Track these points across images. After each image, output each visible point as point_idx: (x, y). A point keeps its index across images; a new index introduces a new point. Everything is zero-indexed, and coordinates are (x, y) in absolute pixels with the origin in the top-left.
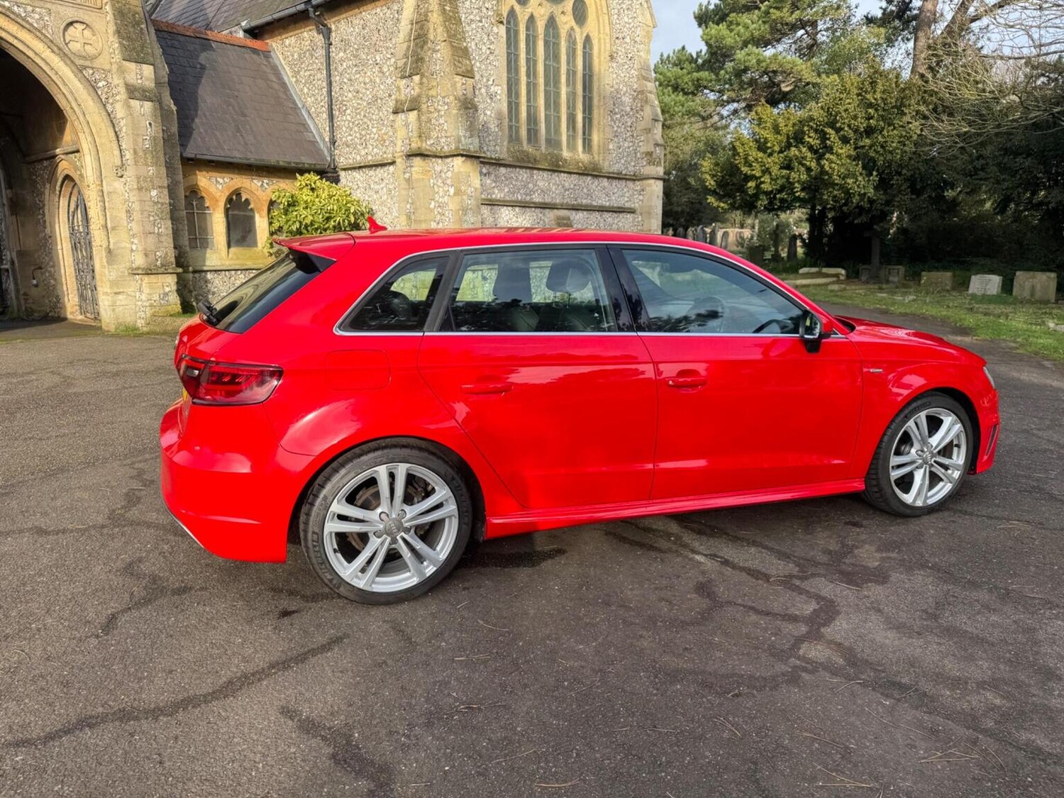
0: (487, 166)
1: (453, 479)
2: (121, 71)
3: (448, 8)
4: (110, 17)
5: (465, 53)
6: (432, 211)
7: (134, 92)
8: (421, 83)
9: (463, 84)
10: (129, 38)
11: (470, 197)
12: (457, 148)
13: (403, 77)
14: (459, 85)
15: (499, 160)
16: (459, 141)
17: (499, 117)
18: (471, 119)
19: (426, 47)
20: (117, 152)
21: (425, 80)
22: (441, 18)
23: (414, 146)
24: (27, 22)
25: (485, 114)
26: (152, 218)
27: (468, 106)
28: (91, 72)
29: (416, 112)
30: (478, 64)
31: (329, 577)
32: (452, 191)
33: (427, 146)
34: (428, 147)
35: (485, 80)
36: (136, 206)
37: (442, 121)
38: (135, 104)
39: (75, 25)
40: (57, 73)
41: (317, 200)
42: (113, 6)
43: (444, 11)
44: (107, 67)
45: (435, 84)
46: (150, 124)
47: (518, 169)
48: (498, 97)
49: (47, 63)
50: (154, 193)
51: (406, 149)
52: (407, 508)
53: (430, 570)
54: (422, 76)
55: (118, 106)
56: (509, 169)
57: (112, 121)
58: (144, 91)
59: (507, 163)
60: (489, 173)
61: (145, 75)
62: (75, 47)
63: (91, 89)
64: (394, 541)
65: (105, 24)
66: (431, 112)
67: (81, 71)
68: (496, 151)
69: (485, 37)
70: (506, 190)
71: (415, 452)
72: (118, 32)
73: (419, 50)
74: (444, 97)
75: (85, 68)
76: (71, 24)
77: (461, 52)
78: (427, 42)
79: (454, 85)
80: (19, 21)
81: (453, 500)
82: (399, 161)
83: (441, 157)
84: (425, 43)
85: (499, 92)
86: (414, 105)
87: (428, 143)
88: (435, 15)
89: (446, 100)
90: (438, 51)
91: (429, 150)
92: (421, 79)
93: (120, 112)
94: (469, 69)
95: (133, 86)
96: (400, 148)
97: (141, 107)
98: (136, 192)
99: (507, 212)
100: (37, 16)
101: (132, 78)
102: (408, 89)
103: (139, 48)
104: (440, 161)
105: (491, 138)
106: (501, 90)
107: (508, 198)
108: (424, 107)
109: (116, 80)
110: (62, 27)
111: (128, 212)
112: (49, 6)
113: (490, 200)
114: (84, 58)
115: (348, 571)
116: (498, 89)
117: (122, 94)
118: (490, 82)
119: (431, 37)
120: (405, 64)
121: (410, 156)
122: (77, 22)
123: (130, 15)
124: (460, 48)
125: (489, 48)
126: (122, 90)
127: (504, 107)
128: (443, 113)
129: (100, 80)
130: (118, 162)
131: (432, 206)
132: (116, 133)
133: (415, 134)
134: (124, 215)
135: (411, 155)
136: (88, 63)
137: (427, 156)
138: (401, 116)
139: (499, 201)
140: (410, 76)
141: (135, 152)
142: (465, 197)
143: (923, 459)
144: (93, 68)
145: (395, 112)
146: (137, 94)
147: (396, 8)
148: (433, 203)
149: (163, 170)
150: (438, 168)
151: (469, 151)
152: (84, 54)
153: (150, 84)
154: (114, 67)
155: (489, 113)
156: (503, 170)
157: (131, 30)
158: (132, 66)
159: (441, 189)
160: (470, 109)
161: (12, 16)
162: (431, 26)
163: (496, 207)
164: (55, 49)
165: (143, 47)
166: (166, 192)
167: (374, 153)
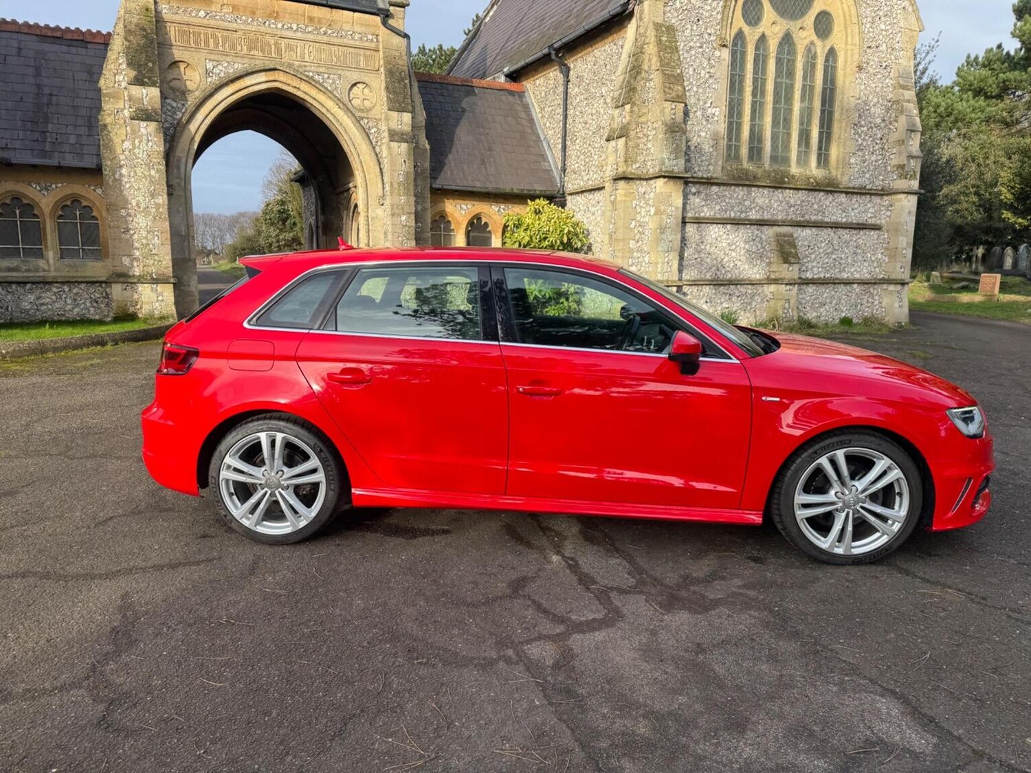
0: (698, 186)
1: (321, 451)
2: (387, 119)
3: (664, 39)
4: (383, 76)
5: (679, 79)
6: (631, 230)
7: (394, 136)
8: (632, 112)
9: (672, 109)
10: (395, 93)
11: (669, 216)
12: (660, 170)
13: (617, 107)
14: (667, 111)
15: (712, 178)
16: (663, 163)
17: (715, 138)
18: (678, 142)
19: (639, 78)
20: (380, 185)
21: (635, 108)
22: (656, 49)
23: (620, 170)
24: (323, 87)
25: (700, 136)
26: (400, 239)
27: (676, 130)
28: (366, 121)
29: (624, 139)
30: (695, 89)
31: (224, 513)
32: (653, 210)
33: (632, 169)
34: (633, 171)
35: (701, 103)
36: (390, 229)
37: (649, 145)
38: (394, 145)
39: (358, 85)
40: (341, 124)
41: (538, 222)
42: (385, 67)
43: (659, 42)
44: (378, 117)
45: (646, 111)
46: (405, 161)
47: (733, 188)
48: (716, 118)
49: (335, 117)
50: (404, 218)
51: (613, 174)
52: (285, 469)
53: (303, 523)
54: (633, 104)
55: (384, 147)
56: (722, 188)
57: (378, 160)
58: (402, 134)
59: (719, 181)
60: (699, 193)
61: (404, 121)
62: (356, 102)
63: (364, 135)
64: (273, 494)
65: (379, 82)
66: (639, 138)
67: (359, 121)
68: (709, 171)
69: (705, 62)
70: (718, 207)
71: (290, 425)
72: (387, 88)
73: (632, 81)
74: (653, 123)
75: (362, 118)
76: (355, 84)
77: (673, 79)
78: (641, 73)
79: (663, 111)
80: (318, 86)
81: (321, 469)
82: (607, 185)
83: (646, 179)
84: (638, 73)
85: (717, 113)
86: (623, 133)
87: (634, 167)
88: (651, 46)
89: (655, 125)
90: (651, 80)
91: (634, 174)
92: (632, 108)
93: (385, 153)
94: (680, 94)
95: (394, 131)
96: (609, 172)
97: (399, 147)
98: (390, 217)
99: (717, 230)
100: (331, 81)
101: (394, 125)
102: (621, 117)
103: (401, 100)
104: (644, 183)
105: (704, 158)
106: (719, 113)
107: (718, 216)
108: (632, 133)
109: (384, 127)
110: (348, 88)
111: (385, 233)
112: (339, 72)
113: (697, 218)
114: (362, 110)
115: (238, 510)
116: (717, 111)
117: (386, 140)
118: (708, 105)
119: (646, 67)
120: (620, 94)
121: (615, 180)
122: (359, 83)
123: (397, 74)
124: (673, 75)
125: (709, 72)
126: (386, 134)
127: (722, 128)
128: (651, 138)
129: (373, 127)
130: (381, 194)
131: (632, 226)
132: (381, 169)
133: (622, 159)
134: (382, 236)
135: (617, 179)
136: (364, 115)
137: (632, 179)
138: (613, 143)
139: (708, 219)
140: (622, 106)
141: (392, 185)
142: (664, 217)
143: (844, 503)
144: (368, 118)
145: (608, 140)
146: (396, 138)
147: (620, 43)
148: (634, 223)
149: (413, 199)
150: (642, 190)
151: (672, 172)
152: (362, 107)
153: (407, 128)
154: (383, 116)
155: (703, 134)
156: (715, 189)
157: (397, 85)
158: (395, 114)
159: (643, 210)
160: (677, 132)
161: (313, 83)
162: (646, 57)
163: (704, 225)
164: (341, 105)
165: (404, 98)
166: (413, 217)
167: (592, 179)
